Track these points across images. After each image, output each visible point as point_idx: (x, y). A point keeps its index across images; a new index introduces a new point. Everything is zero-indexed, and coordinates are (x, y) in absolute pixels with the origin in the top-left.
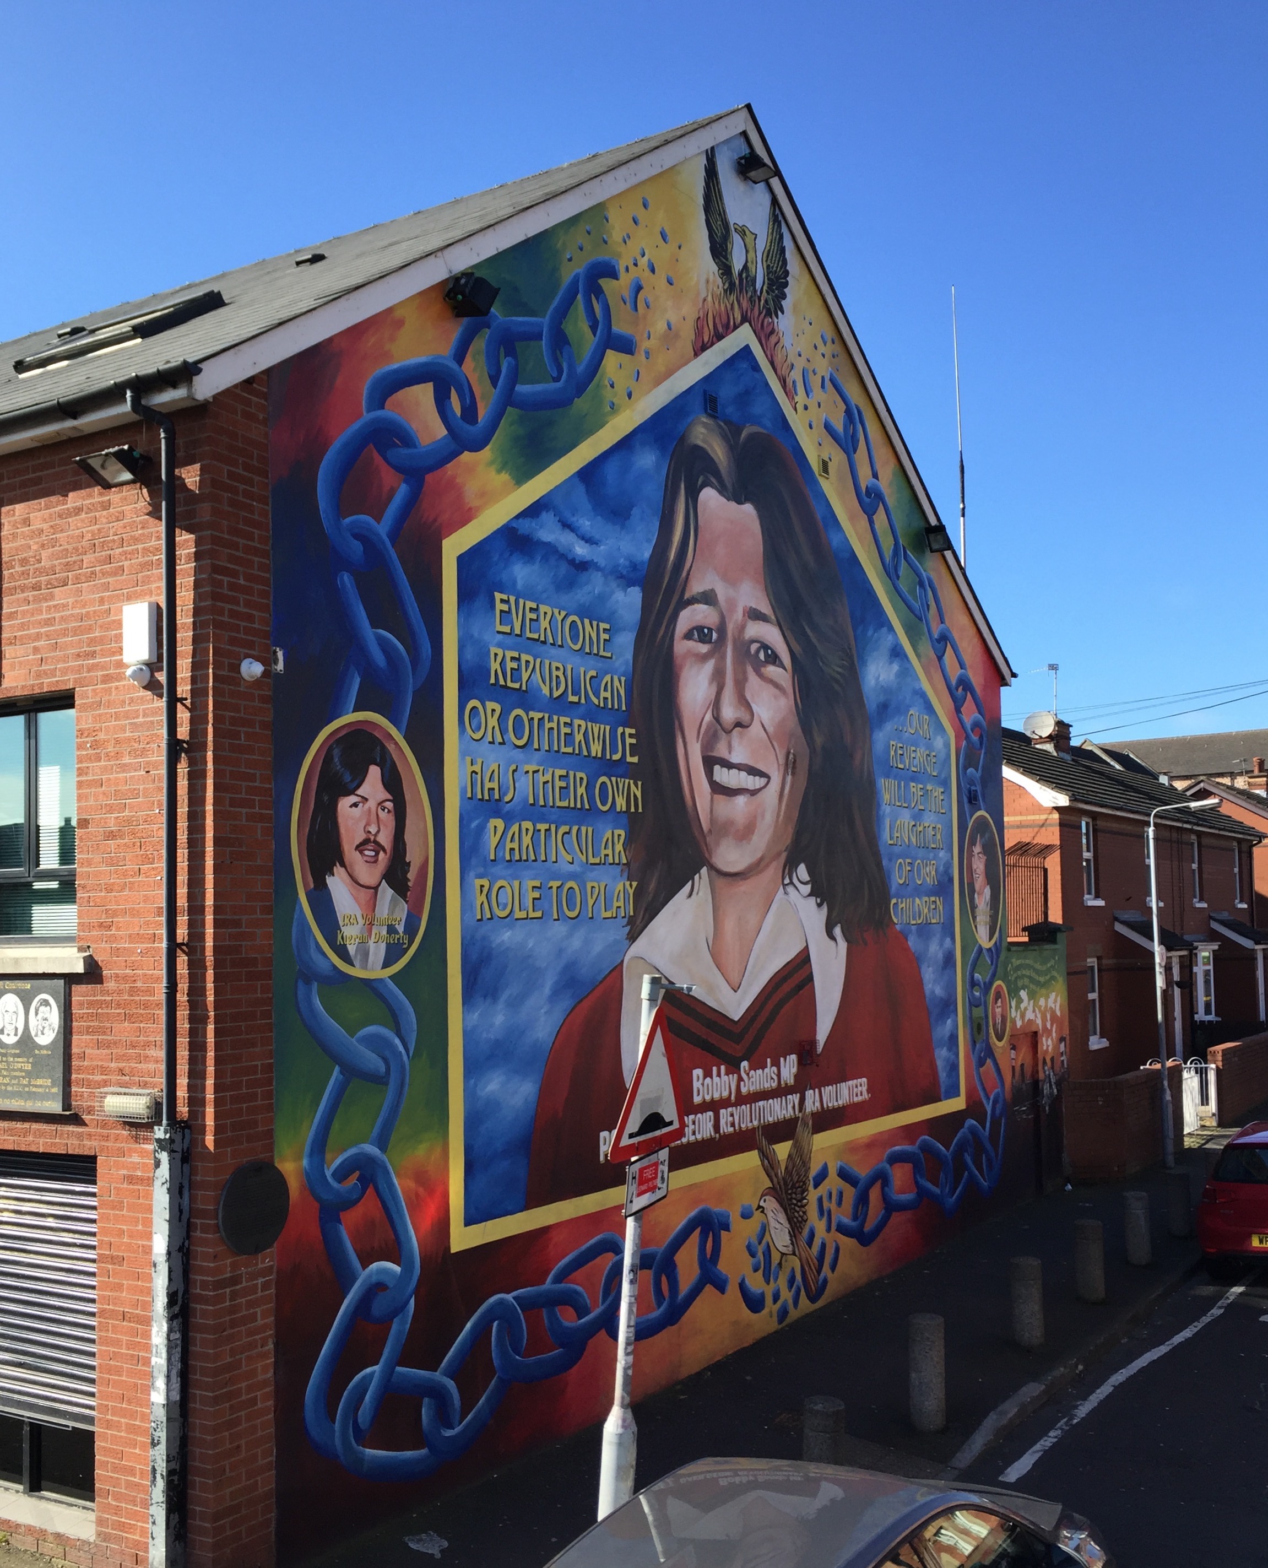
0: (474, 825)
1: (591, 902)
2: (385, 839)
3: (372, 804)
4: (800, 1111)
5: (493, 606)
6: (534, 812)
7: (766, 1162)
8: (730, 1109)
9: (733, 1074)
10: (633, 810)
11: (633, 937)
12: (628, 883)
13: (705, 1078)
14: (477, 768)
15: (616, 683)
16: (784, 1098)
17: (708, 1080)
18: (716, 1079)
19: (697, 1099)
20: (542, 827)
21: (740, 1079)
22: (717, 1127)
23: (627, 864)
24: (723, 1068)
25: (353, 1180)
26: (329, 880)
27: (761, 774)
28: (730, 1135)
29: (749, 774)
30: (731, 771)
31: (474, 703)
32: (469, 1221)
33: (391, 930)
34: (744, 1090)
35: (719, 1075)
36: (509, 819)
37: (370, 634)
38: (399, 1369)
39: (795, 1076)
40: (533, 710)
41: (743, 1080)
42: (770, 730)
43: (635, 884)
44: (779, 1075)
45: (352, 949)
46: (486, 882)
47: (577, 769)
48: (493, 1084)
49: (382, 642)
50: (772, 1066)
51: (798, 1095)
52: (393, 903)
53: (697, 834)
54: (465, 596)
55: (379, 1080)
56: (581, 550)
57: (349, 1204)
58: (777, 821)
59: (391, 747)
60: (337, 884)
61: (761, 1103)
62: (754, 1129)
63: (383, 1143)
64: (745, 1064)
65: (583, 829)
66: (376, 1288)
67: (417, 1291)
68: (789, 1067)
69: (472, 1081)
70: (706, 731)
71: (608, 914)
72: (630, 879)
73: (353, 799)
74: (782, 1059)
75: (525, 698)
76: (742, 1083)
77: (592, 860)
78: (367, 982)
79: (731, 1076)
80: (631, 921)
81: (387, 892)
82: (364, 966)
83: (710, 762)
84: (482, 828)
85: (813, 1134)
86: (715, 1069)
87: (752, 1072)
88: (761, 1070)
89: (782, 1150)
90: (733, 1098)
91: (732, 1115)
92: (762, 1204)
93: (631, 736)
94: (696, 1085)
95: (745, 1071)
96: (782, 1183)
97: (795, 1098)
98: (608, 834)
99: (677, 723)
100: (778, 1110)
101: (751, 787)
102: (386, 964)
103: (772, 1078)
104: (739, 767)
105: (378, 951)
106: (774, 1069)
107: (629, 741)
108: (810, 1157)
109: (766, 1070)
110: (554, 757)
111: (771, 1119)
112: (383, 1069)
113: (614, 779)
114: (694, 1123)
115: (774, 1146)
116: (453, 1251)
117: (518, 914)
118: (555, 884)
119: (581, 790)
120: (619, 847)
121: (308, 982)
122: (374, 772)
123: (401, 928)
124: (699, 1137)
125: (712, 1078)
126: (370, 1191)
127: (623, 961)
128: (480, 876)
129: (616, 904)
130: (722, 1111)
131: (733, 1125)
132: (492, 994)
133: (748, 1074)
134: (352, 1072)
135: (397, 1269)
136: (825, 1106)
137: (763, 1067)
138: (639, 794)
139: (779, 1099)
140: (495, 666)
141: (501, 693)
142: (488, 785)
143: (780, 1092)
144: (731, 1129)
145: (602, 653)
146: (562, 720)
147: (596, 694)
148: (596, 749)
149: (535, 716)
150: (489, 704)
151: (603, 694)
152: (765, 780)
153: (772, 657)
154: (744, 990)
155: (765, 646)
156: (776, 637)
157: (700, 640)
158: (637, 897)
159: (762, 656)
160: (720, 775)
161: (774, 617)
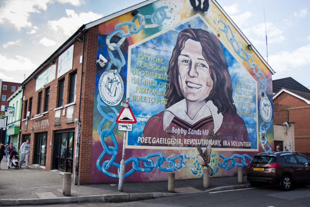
1: (157, 101)
7: (199, 150)
11: (167, 108)
14: (134, 79)
15: (165, 68)
23: (166, 96)
29: (197, 85)
30: (192, 84)
31: (133, 69)
32: (129, 144)
38: (113, 162)
42: (203, 78)
43: (168, 99)
46: (134, 95)
65: (156, 90)
70: (186, 77)
71: (161, 103)
72: (167, 99)
75: (144, 69)
77: (157, 95)
80: (166, 105)
83: (187, 82)
85: (212, 148)
92: (198, 157)
98: (162, 91)
101: (198, 87)
104: (194, 83)
107: (167, 77)
108: (211, 152)
113: (163, 83)
115: (201, 148)
117: (141, 101)
119: (156, 84)
120: (164, 93)
127: (164, 111)
129: (163, 102)
131: (189, 142)
138: (169, 85)
140: (138, 64)
141: (139, 68)
142: (136, 81)
145: (161, 63)
146: (152, 73)
147: (160, 69)
148: (159, 78)
149: (146, 72)
150: (137, 70)
151: (161, 69)
152: (201, 86)
153: (204, 66)
154: (194, 120)
155: (202, 64)
156: (205, 63)
157: (185, 62)
158: (168, 101)
159: (201, 66)
160: (189, 84)
161: (204, 59)
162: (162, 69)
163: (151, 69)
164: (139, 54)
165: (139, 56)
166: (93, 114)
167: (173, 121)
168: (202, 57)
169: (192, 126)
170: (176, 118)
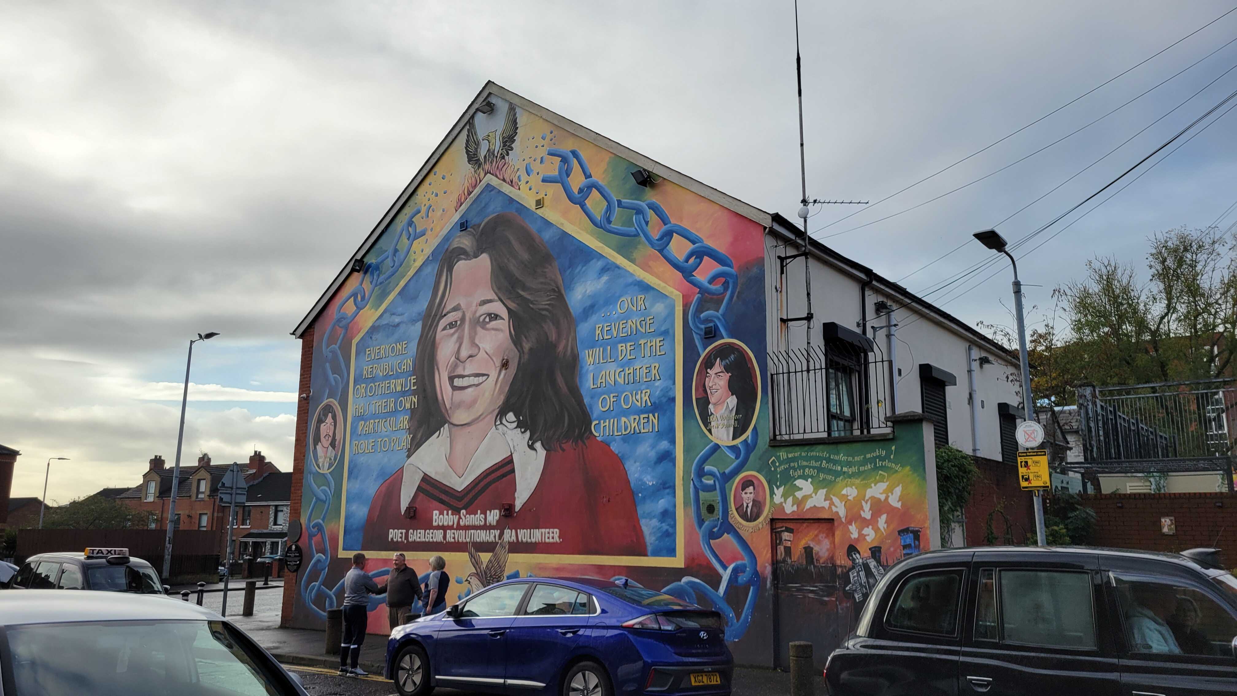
0: (355, 425)
1: (393, 445)
2: (331, 434)
3: (328, 424)
4: (500, 539)
5: (365, 353)
6: (374, 416)
7: (473, 560)
8: (453, 531)
9: (456, 515)
10: (413, 407)
11: (409, 456)
12: (408, 436)
13: (440, 515)
14: (357, 407)
15: (409, 361)
16: (488, 531)
17: (441, 516)
18: (446, 516)
19: (435, 524)
20: (377, 421)
21: (460, 518)
22: (445, 537)
23: (409, 428)
24: (450, 512)
25: (316, 529)
26: (317, 447)
27: (483, 375)
28: (452, 543)
29: (475, 377)
30: (464, 379)
31: (358, 386)
32: (344, 549)
33: (330, 459)
34: (462, 523)
35: (448, 514)
36: (365, 421)
37: (331, 377)
38: (322, 586)
39: (497, 521)
40: (376, 382)
41: (461, 518)
42: (490, 352)
43: (411, 436)
44: (485, 519)
45: (321, 465)
46: (357, 442)
47: (391, 397)
48: (354, 507)
49: (335, 379)
50: (481, 514)
51: (499, 531)
52: (332, 451)
53: (443, 411)
54: (357, 354)
55: (325, 502)
56: (397, 320)
57: (315, 536)
58: (493, 394)
59: (334, 407)
60: (319, 447)
61: (472, 531)
62: (467, 543)
63: (323, 520)
64: (463, 512)
65: (392, 419)
66: (319, 561)
67: (328, 566)
68: (493, 516)
69: (348, 506)
70: (451, 366)
71: (400, 448)
72: (409, 434)
73: (324, 424)
74: (488, 512)
75: (373, 379)
76: (461, 520)
77: (394, 429)
78: (323, 474)
79: (454, 516)
80: (409, 450)
81: (330, 448)
82: (323, 470)
83: (451, 379)
84: (357, 425)
85: (508, 553)
86: (445, 512)
87: (468, 516)
88: (473, 516)
89: (485, 557)
90: (455, 526)
91: (454, 534)
92: (469, 579)
93: (414, 379)
94: (434, 517)
95: (463, 514)
96: (483, 573)
97: (497, 532)
98: (402, 419)
99: (436, 367)
100: (482, 536)
101: (477, 383)
102: (328, 469)
103: (480, 520)
104: (469, 376)
105: (326, 465)
106: (483, 516)
107: (412, 381)
108: (505, 565)
109: (476, 516)
110: (383, 395)
111: (478, 540)
112: (325, 499)
113: (405, 398)
114: (432, 533)
115: (479, 553)
116: (339, 557)
117: (366, 451)
118: (380, 440)
119: (392, 405)
120: (406, 422)
121: (310, 474)
122: (330, 415)
123: (333, 459)
124: (435, 540)
125: (443, 515)
126: (320, 533)
127: (403, 466)
128: (356, 440)
129: (403, 444)
130: (448, 531)
131: (454, 538)
132: (356, 478)
133: (465, 516)
134: (318, 499)
135: (324, 557)
136: (520, 539)
137: (476, 514)
138: (416, 401)
139: (485, 531)
140: (365, 372)
141: (367, 380)
142: (360, 411)
143: (486, 527)
144: (453, 540)
145: (403, 353)
146: (387, 382)
147: (400, 369)
148: (399, 388)
149: (377, 384)
150: (362, 385)
151: (403, 368)
152: (485, 377)
153: (496, 317)
154: (465, 478)
155: (489, 315)
156: (498, 308)
157: (450, 328)
158: (412, 439)
159: (487, 320)
160: (458, 382)
161: (496, 298)
162: (404, 365)
163: (385, 374)
164: (367, 350)
165: (368, 353)
166: (302, 493)
167: (419, 488)
168: (492, 295)
169: (458, 495)
170: (426, 479)
